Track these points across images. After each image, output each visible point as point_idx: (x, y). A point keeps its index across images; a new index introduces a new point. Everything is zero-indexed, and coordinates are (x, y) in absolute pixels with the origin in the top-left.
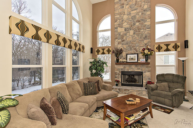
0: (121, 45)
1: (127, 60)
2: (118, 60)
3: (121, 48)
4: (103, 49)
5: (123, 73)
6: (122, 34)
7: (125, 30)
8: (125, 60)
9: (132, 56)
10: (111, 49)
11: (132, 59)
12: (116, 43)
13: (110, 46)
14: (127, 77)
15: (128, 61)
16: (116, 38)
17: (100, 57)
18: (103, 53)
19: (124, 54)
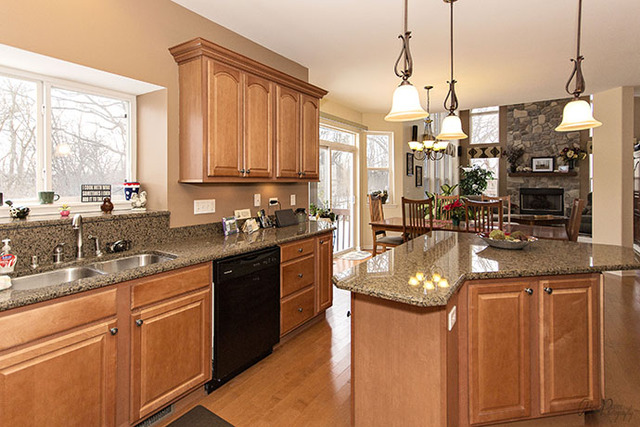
0: (520, 142)
1: (532, 167)
2: (513, 169)
3: (519, 147)
4: (484, 150)
5: (524, 192)
6: (522, 121)
7: (529, 114)
8: (528, 169)
9: (542, 161)
10: (498, 148)
11: (543, 166)
12: (510, 139)
13: (497, 141)
14: (531, 199)
15: (534, 170)
16: (510, 129)
17: (477, 163)
18: (484, 156)
19: (526, 157)
